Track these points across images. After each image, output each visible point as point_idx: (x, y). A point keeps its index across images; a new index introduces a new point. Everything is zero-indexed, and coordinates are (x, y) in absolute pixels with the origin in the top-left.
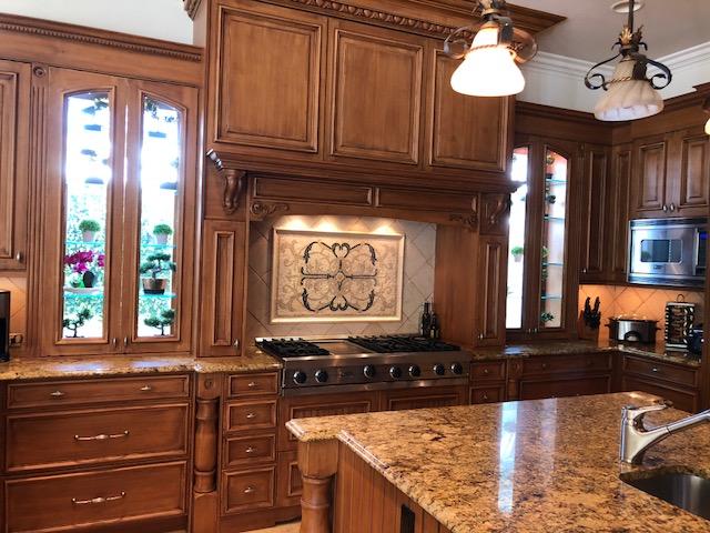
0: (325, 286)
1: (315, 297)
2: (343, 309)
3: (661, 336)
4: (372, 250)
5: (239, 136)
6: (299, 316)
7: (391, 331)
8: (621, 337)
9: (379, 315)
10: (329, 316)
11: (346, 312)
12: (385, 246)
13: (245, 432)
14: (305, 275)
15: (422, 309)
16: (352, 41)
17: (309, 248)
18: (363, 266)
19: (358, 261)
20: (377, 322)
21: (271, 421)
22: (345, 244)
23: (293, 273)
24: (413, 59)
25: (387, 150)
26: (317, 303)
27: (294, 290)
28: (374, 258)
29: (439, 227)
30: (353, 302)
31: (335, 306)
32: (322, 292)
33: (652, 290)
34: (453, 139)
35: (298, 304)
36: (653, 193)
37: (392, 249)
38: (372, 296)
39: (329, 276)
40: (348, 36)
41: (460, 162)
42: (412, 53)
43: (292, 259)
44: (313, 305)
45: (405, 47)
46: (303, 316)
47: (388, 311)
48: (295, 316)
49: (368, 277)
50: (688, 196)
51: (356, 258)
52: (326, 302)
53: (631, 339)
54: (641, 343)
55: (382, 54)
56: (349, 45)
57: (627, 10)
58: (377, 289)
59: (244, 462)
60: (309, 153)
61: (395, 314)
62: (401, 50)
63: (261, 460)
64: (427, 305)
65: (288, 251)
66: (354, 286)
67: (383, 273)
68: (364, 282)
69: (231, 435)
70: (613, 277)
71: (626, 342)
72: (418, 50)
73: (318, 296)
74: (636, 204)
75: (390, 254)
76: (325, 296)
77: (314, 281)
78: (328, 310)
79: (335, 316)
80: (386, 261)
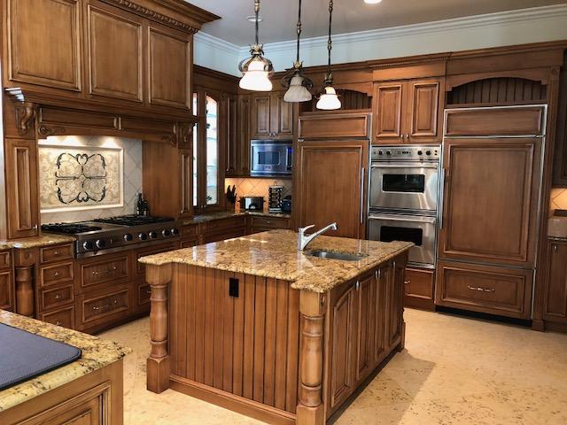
0: (72, 185)
1: (67, 193)
2: (85, 201)
3: (266, 205)
4: (103, 159)
5: (27, 77)
6: (56, 207)
7: (117, 214)
8: (247, 207)
9: (110, 204)
10: (76, 206)
11: (88, 203)
12: (111, 156)
13: (54, 285)
14: (58, 178)
15: (137, 198)
16: (98, 14)
17: (60, 158)
18: (97, 170)
19: (93, 167)
20: (108, 209)
21: (69, 276)
22: (85, 155)
23: (50, 177)
24: (136, 31)
25: (123, 92)
26: (68, 197)
27: (51, 188)
28: (104, 165)
29: (144, 143)
30: (92, 195)
31: (80, 199)
32: (71, 189)
33: (259, 180)
34: (161, 87)
35: (55, 198)
36: (263, 125)
37: (116, 158)
38: (104, 191)
39: (75, 178)
40: (96, 10)
41: (164, 102)
42: (136, 27)
43: (48, 166)
44: (65, 199)
45: (131, 23)
46: (59, 207)
47: (115, 200)
48: (53, 208)
49: (101, 178)
50: (282, 127)
51: (92, 164)
52: (74, 196)
53: (252, 207)
54: (257, 210)
55: (118, 26)
56: (97, 17)
57: (255, 20)
58: (107, 186)
59: (55, 305)
60: (75, 91)
61: (119, 203)
62: (129, 25)
63: (65, 302)
64: (140, 195)
65: (45, 160)
66: (92, 184)
67: (111, 174)
68: (99, 181)
69: (44, 289)
70: (242, 173)
71: (250, 210)
72: (138, 26)
73: (68, 193)
74: (254, 131)
75: (114, 161)
76: (73, 192)
77: (65, 182)
78: (75, 202)
79: (81, 206)
80: (112, 166)
